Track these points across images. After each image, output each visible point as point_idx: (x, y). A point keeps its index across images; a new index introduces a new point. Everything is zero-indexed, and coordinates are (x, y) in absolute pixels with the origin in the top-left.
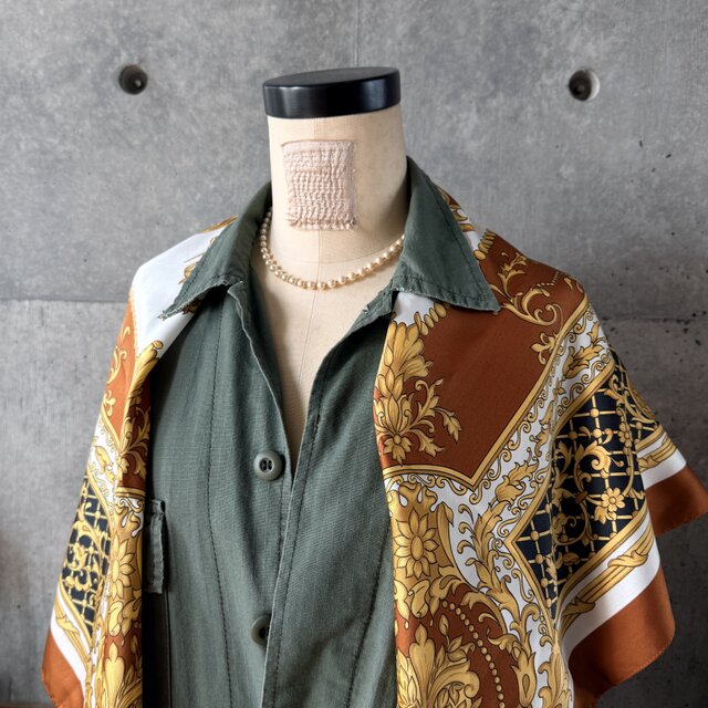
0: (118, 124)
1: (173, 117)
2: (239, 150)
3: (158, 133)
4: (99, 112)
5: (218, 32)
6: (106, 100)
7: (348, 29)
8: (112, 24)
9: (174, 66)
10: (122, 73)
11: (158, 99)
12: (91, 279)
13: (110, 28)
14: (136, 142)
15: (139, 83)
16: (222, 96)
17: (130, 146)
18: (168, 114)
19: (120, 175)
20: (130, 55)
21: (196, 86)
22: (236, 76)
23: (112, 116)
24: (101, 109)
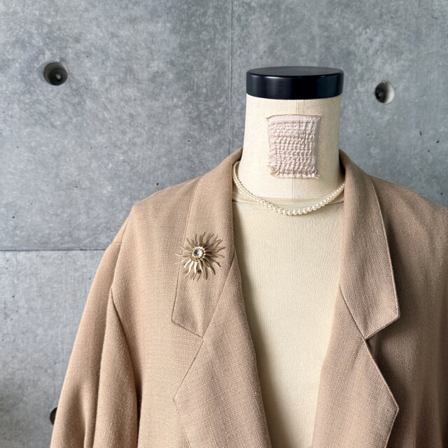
0: (43, 108)
1: (89, 104)
2: (143, 131)
3: (76, 116)
4: (27, 99)
5: (125, 41)
6: (32, 88)
7: (225, 45)
8: (37, 29)
9: (89, 65)
10: (46, 68)
11: (77, 90)
12: (18, 232)
13: (36, 32)
14: (58, 123)
15: (59, 77)
16: (128, 89)
17: (53, 126)
18: (85, 102)
19: (43, 148)
20: (53, 54)
21: (108, 81)
22: (140, 75)
23: (38, 102)
24: (28, 96)
